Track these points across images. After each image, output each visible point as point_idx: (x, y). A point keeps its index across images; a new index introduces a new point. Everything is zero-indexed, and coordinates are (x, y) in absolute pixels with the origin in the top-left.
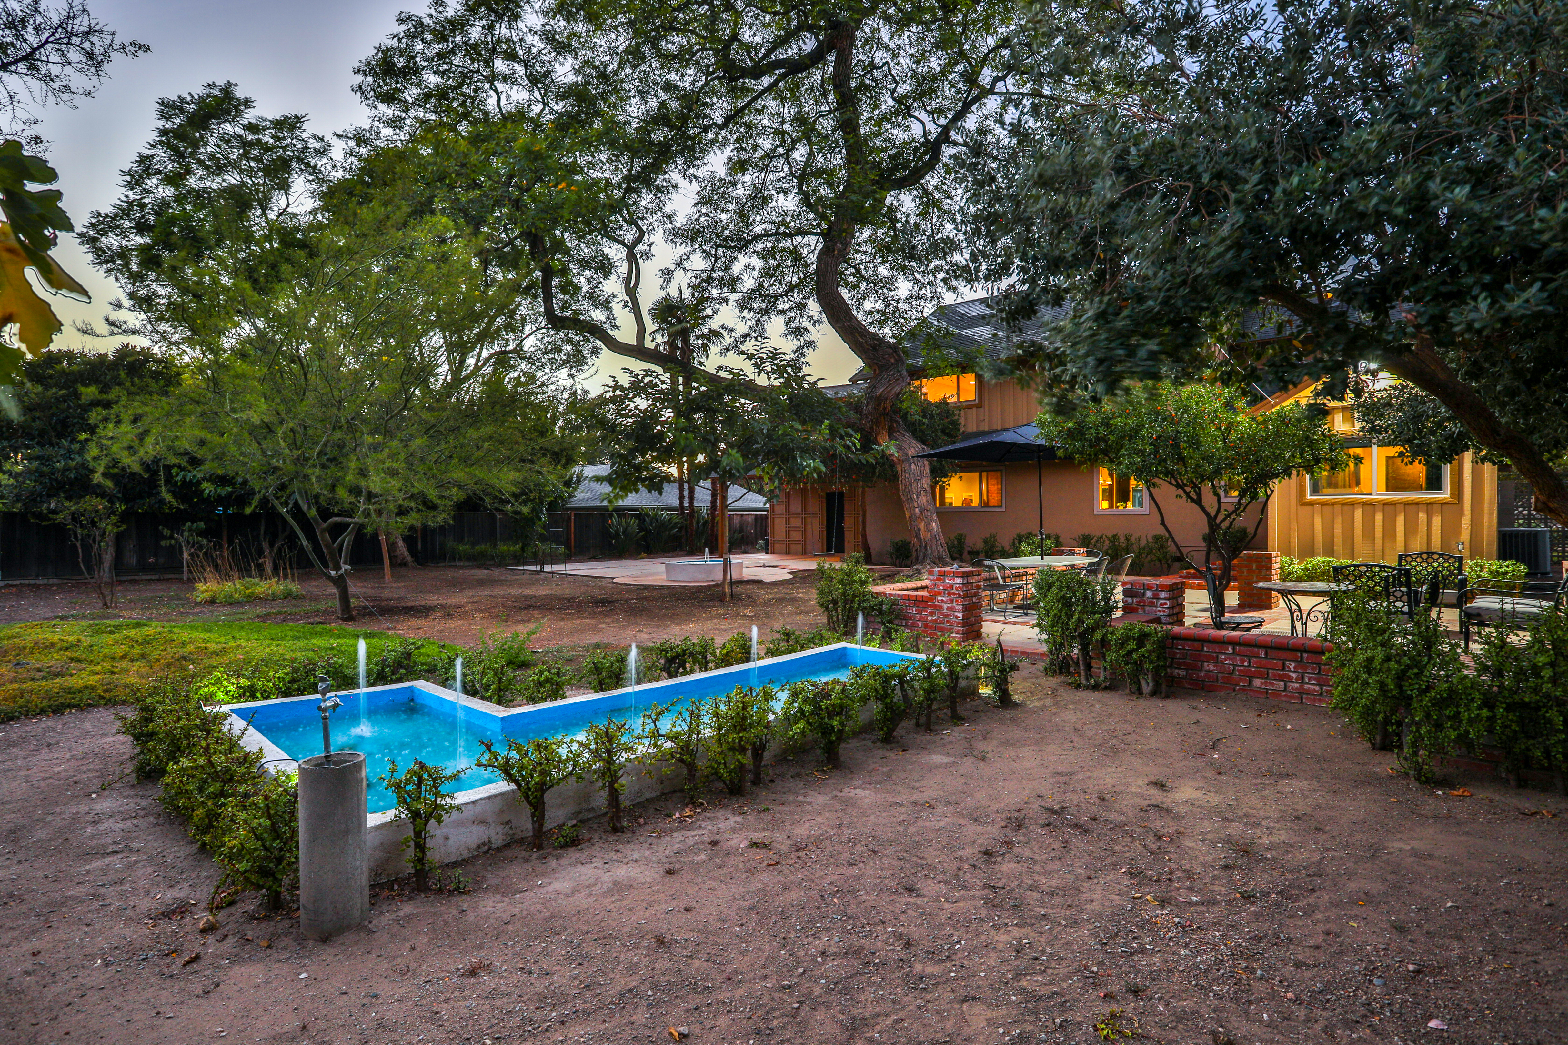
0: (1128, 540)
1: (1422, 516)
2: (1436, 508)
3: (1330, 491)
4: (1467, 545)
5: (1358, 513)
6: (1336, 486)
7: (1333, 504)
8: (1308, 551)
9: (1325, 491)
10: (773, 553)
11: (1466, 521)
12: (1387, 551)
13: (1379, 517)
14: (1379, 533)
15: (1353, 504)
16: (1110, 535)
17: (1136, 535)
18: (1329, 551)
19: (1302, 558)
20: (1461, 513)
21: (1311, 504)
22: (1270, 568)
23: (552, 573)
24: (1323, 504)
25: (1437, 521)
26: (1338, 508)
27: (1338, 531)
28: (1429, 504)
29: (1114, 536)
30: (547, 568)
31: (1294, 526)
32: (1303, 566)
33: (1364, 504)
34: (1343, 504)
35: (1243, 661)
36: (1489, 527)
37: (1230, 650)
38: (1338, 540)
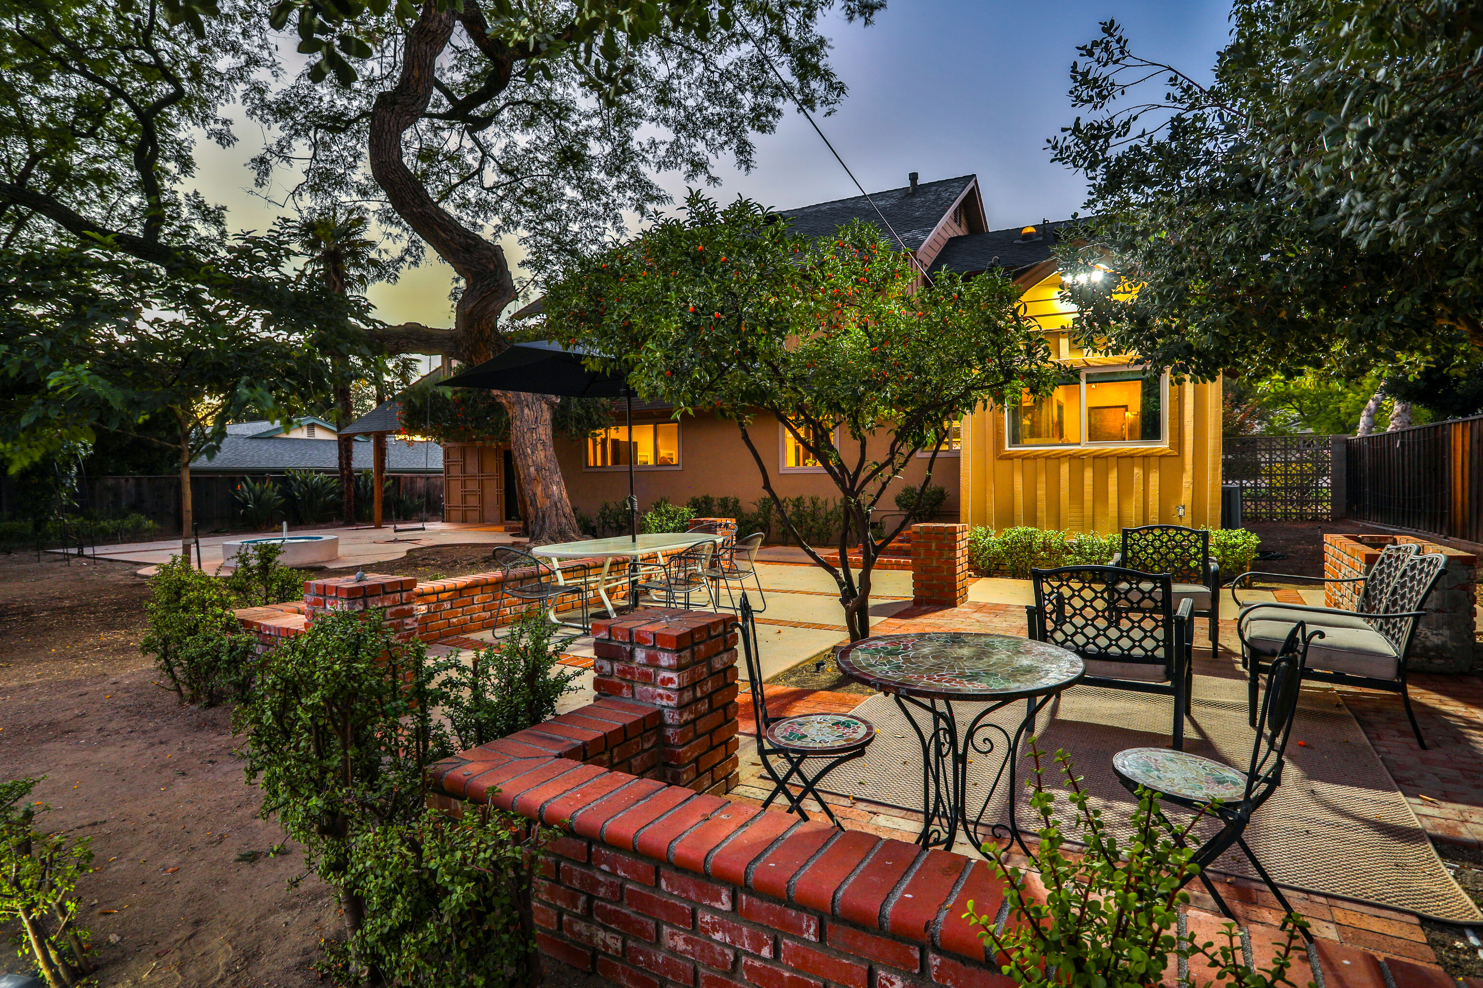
0: (814, 504)
1: (1138, 472)
2: (1154, 462)
3: (1034, 441)
4: (1189, 509)
5: (1065, 469)
6: (1039, 436)
7: (1036, 457)
8: (1007, 519)
9: (1027, 441)
10: (449, 521)
11: (1187, 479)
12: (1098, 518)
13: (1088, 474)
14: (1088, 496)
15: (1058, 458)
16: (794, 497)
17: (822, 498)
18: (1032, 519)
19: (999, 529)
20: (1183, 470)
21: (1010, 457)
22: (954, 549)
23: (94, 558)
24: (1024, 457)
25: (1154, 478)
26: (1041, 462)
27: (1041, 493)
28: (1146, 457)
29: (798, 499)
30: (88, 551)
31: (991, 487)
32: (1000, 538)
33: (1072, 457)
34: (1047, 457)
35: (759, 944)
36: (1214, 486)
37: (725, 904)
38: (1042, 504)
